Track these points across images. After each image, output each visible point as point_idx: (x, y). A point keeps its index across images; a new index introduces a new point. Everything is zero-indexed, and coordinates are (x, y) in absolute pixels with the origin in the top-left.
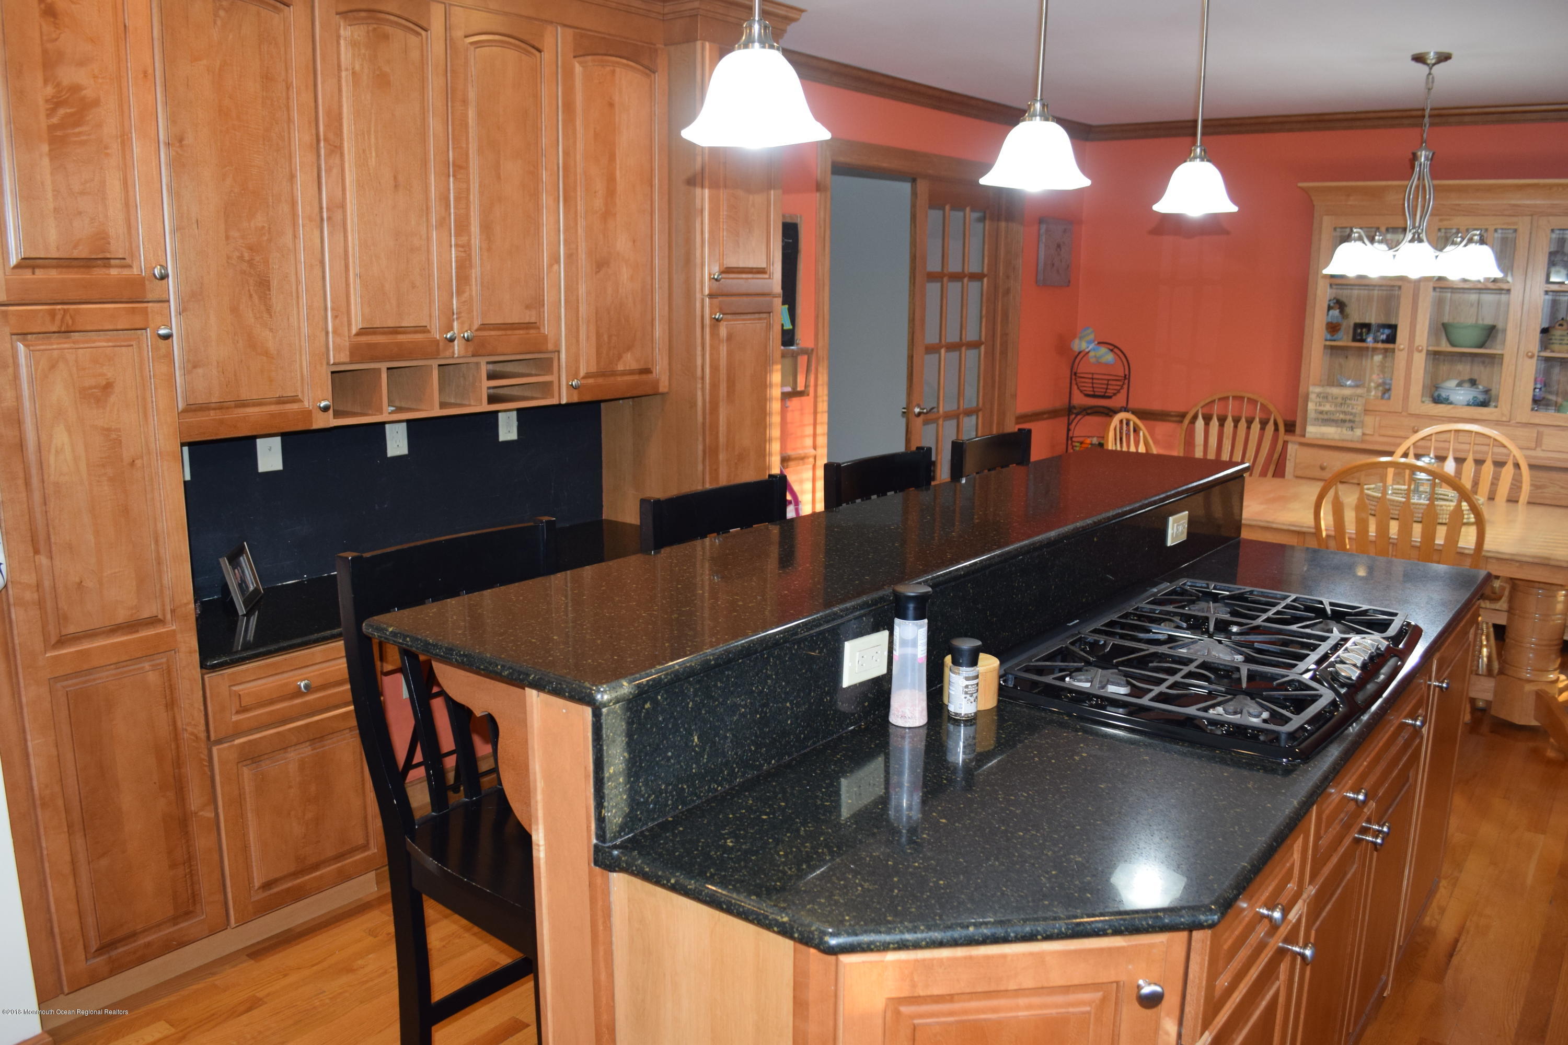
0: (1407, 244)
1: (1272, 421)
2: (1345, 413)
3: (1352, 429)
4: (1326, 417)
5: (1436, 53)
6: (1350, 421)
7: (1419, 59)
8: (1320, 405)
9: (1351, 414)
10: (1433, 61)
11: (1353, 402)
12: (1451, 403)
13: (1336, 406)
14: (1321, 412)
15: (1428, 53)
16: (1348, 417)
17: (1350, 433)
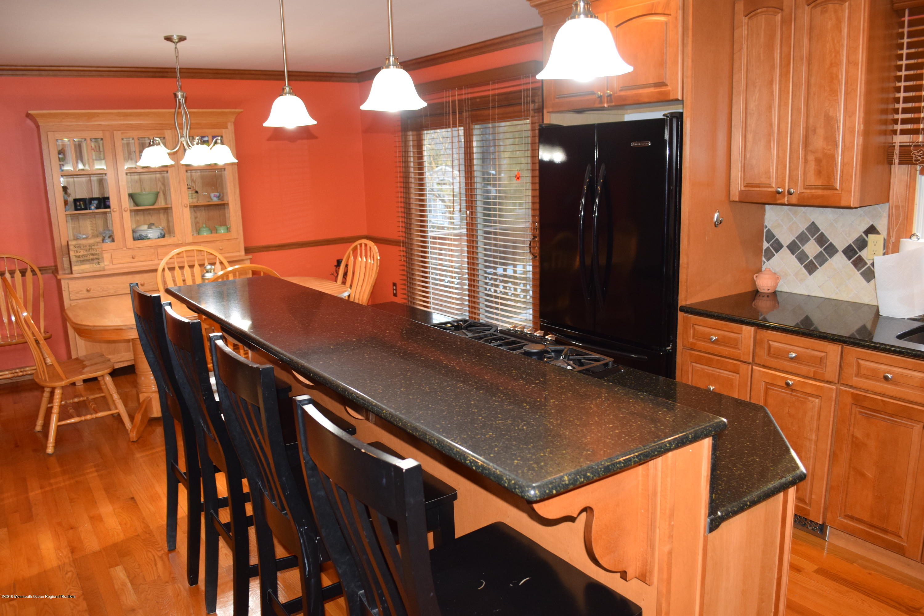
0: (196, 146)
1: (29, 270)
2: (93, 254)
3: (98, 263)
4: (82, 259)
5: (178, 36)
6: (97, 259)
7: (168, 39)
8: (77, 252)
9: (96, 254)
10: (177, 41)
11: (96, 247)
12: (149, 239)
13: (86, 251)
14: (79, 257)
15: (173, 36)
16: (95, 257)
17: (98, 266)
